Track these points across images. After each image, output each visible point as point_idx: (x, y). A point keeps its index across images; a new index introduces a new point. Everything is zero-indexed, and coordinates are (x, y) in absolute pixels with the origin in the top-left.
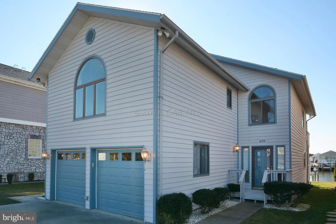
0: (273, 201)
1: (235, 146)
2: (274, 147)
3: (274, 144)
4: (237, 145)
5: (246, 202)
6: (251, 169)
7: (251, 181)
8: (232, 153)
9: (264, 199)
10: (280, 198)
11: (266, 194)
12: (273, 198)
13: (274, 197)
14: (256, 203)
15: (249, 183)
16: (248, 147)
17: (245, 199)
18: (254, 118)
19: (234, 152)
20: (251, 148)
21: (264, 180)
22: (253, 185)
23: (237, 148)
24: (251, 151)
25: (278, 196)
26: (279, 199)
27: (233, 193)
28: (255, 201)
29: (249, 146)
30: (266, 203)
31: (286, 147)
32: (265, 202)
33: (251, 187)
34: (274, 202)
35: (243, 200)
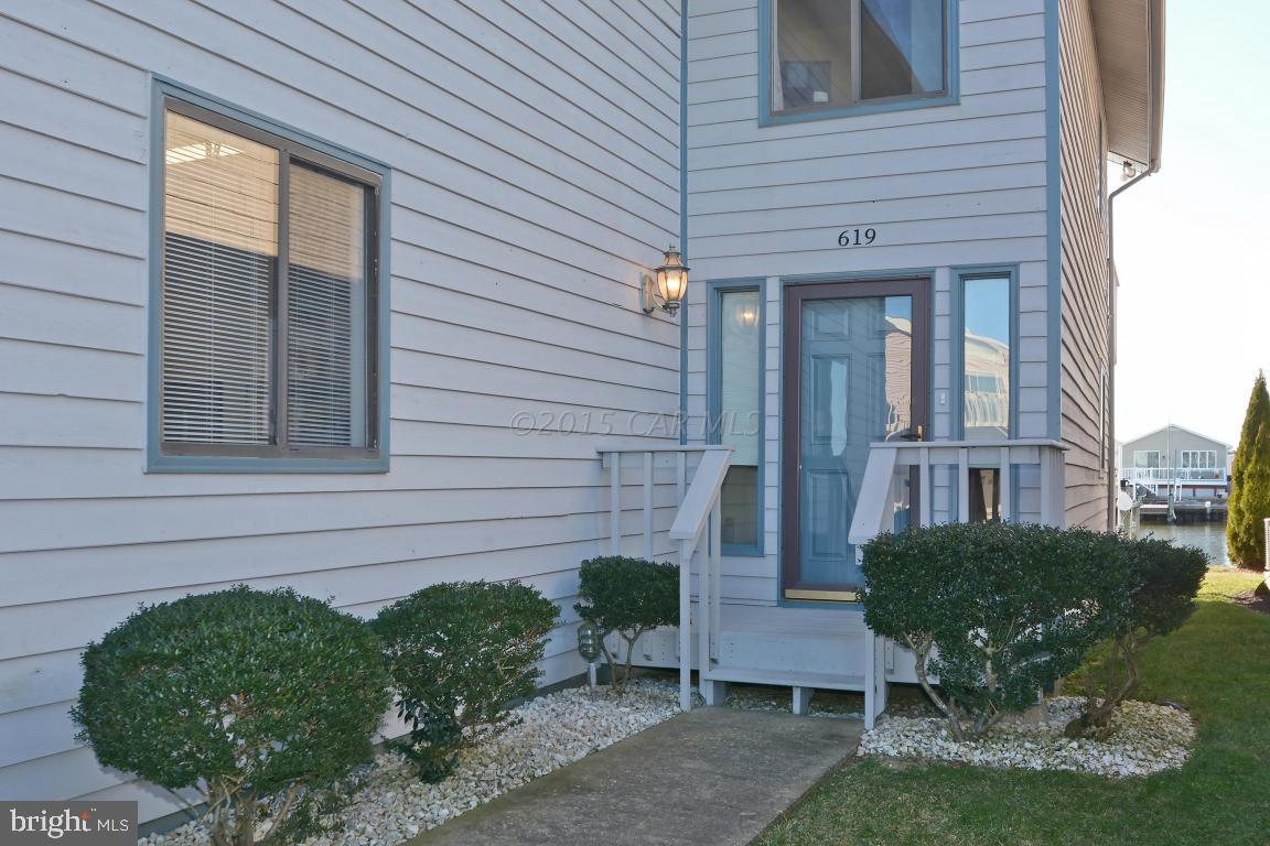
0: (934, 696)
1: (659, 270)
2: (942, 281)
3: (939, 260)
4: (673, 262)
5: (729, 704)
6: (773, 452)
7: (772, 543)
8: (634, 324)
9: (862, 679)
10: (989, 664)
11: (881, 639)
12: (933, 669)
13: (943, 656)
14: (804, 714)
15: (761, 554)
16: (754, 287)
17: (717, 683)
18: (799, 77)
19: (647, 312)
20: (773, 291)
21: (870, 522)
22: (791, 576)
23: (673, 285)
24: (774, 313)
25: (977, 650)
26: (987, 678)
27: (630, 633)
28: (797, 695)
29: (764, 279)
30: (881, 707)
31: (1027, 275)
32: (874, 704)
33: (772, 590)
34: (946, 702)
35: (708, 692)
